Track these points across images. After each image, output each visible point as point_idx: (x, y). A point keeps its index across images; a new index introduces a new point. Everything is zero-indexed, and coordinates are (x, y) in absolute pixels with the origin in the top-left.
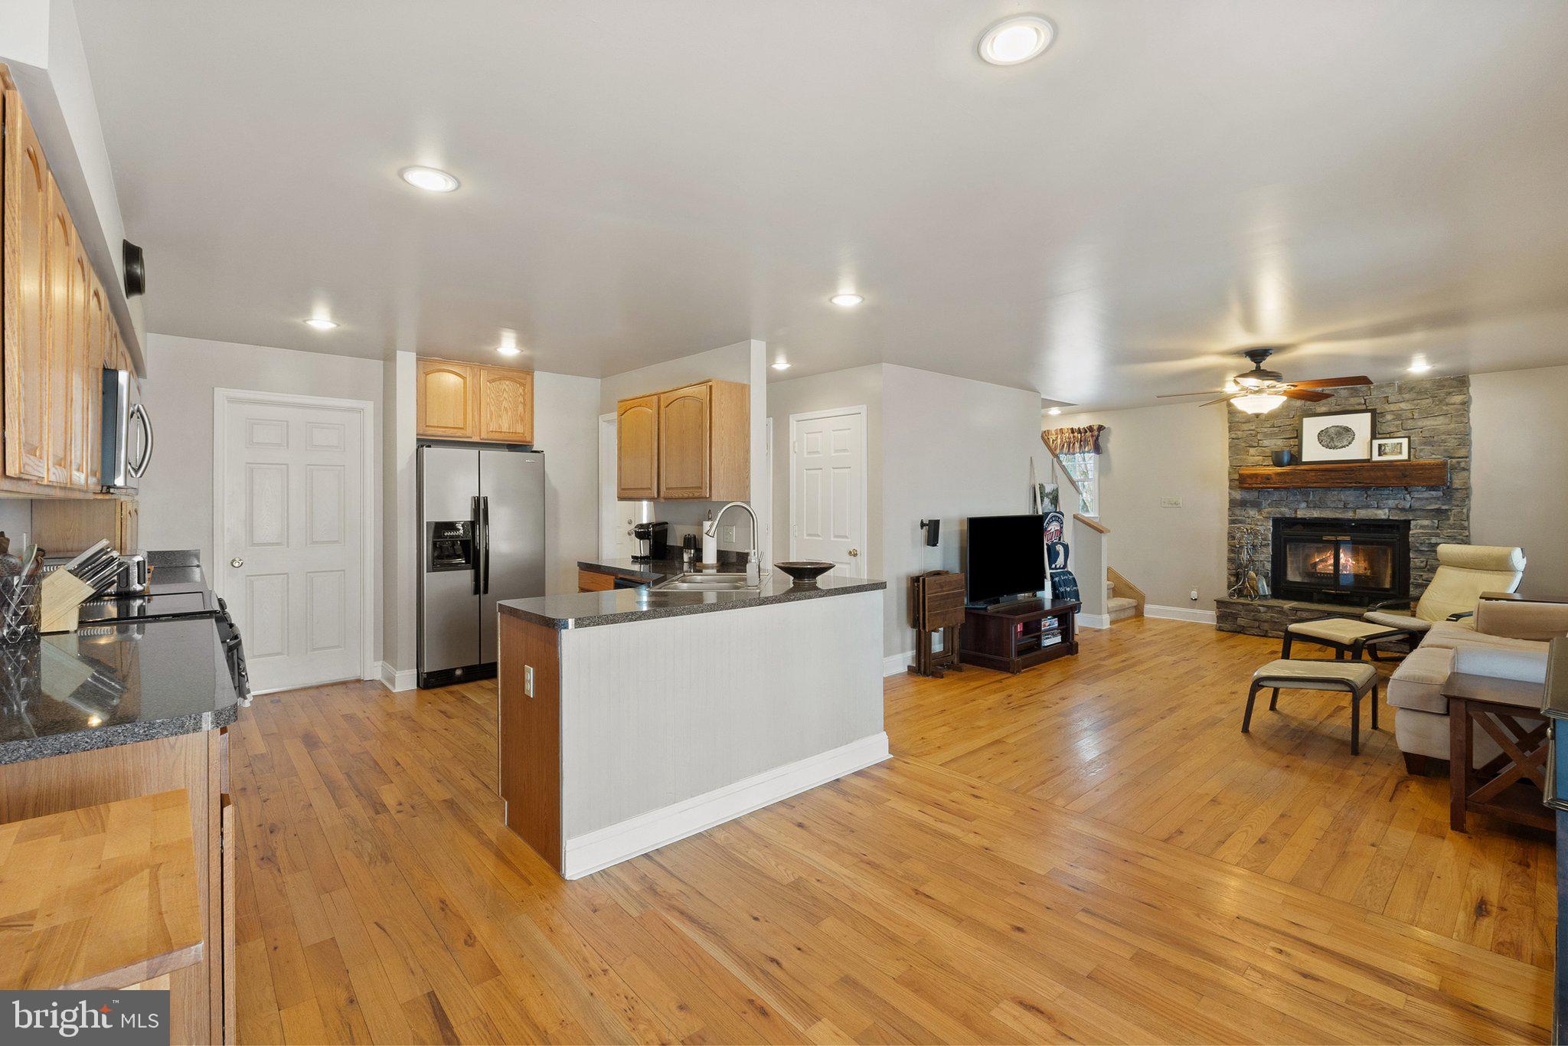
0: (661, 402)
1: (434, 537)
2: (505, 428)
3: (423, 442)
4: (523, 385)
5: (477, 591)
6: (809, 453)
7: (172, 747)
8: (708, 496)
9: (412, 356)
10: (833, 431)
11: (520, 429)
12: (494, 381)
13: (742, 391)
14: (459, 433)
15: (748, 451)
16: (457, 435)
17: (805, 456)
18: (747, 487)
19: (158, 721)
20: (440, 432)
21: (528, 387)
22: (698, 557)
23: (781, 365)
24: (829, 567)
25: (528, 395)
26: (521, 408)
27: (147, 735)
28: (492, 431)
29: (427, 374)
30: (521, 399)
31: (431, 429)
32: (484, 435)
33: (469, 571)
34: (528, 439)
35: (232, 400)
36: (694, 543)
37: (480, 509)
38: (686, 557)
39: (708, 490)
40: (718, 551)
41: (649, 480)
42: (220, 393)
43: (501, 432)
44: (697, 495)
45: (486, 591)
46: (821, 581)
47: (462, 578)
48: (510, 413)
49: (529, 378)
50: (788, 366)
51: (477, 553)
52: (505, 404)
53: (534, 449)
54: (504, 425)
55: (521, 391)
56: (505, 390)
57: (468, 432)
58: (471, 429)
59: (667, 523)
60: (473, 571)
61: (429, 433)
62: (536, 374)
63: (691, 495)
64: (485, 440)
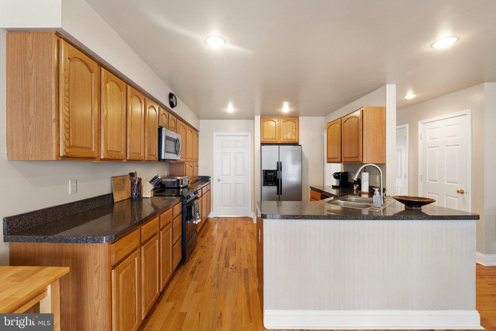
0: (342, 122)
1: (265, 175)
2: (289, 138)
3: (262, 144)
4: (295, 122)
5: (278, 194)
6: (430, 139)
7: (96, 246)
8: (361, 161)
9: (259, 117)
10: (447, 126)
11: (294, 138)
12: (285, 122)
13: (382, 111)
14: (274, 140)
15: (385, 139)
16: (273, 141)
17: (428, 140)
18: (384, 156)
19: (89, 237)
20: (268, 140)
21: (297, 123)
22: (360, 188)
23: (410, 96)
24: (432, 201)
25: (297, 126)
26: (294, 130)
27: (86, 241)
28: (285, 139)
29: (264, 122)
30: (294, 127)
31: (265, 140)
32: (282, 141)
33: (276, 187)
34: (297, 141)
35: (217, 135)
36: (359, 182)
37: (279, 165)
38: (355, 188)
39: (361, 158)
40: (369, 186)
41: (337, 154)
42: (215, 134)
43: (288, 139)
44: (356, 160)
45: (281, 194)
46: (425, 209)
47: (274, 189)
48: (290, 132)
49: (297, 119)
50: (415, 96)
51: (278, 180)
52: (289, 129)
53: (299, 145)
54: (289, 136)
55: (294, 124)
56: (289, 124)
57: (277, 140)
58: (278, 139)
59: (348, 172)
60: (277, 187)
61: (265, 141)
62: (300, 118)
63: (354, 160)
64: (282, 142)
